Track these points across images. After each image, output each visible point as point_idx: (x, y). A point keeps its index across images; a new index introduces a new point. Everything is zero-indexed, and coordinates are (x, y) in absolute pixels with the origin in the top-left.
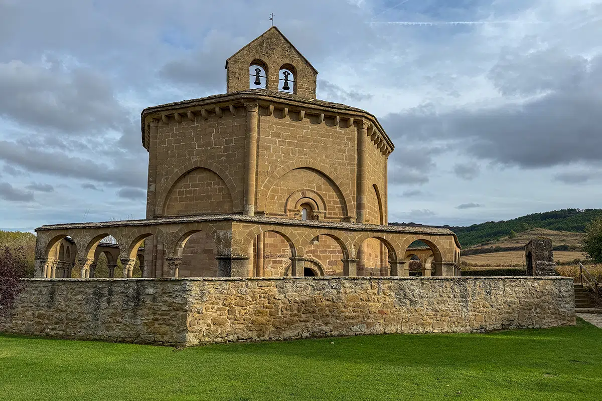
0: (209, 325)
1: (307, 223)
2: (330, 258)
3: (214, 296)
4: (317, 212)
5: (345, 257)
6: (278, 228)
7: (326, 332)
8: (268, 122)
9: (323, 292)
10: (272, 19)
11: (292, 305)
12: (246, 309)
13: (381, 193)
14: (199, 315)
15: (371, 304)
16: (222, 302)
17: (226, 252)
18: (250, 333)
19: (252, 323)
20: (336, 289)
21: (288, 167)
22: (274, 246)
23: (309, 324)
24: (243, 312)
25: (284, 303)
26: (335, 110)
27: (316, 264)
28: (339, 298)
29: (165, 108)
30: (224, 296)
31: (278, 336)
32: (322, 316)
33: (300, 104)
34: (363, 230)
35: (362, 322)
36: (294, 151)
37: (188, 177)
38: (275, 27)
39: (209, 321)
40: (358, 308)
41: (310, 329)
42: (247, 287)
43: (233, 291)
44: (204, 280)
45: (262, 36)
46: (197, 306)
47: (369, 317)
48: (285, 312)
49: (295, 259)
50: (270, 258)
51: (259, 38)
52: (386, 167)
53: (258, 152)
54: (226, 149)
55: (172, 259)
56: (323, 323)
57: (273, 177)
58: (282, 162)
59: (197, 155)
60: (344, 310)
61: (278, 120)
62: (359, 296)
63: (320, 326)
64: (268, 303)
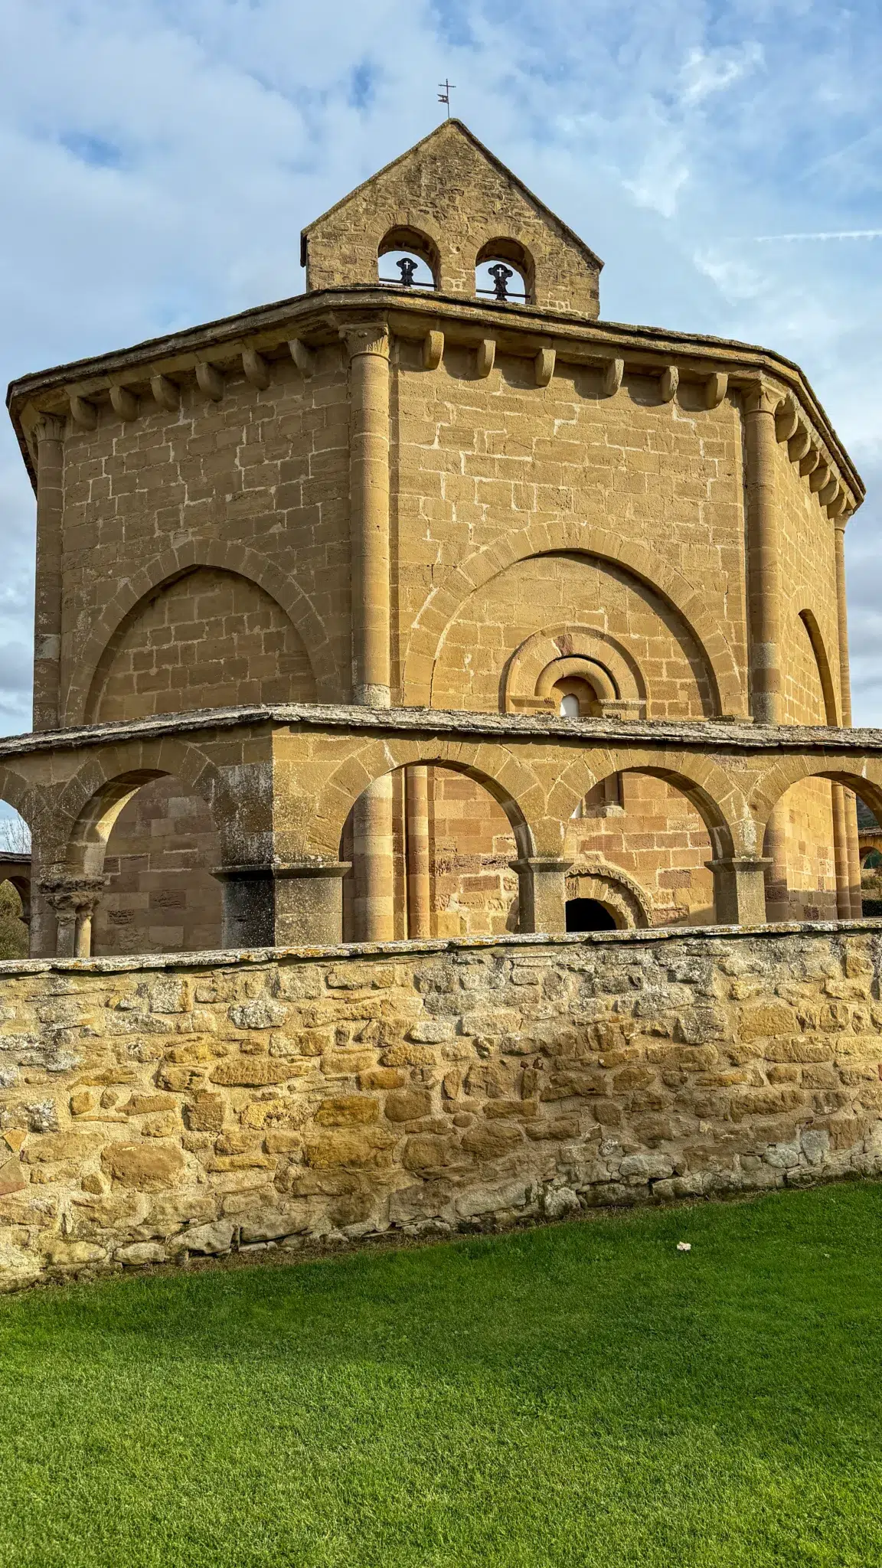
0: (91, 1185)
1: (569, 728)
2: (665, 862)
3: (109, 1044)
4: (614, 706)
5: (720, 853)
6: (455, 751)
7: (653, 1180)
8: (426, 391)
9: (632, 996)
10: (445, 99)
11: (494, 1063)
12: (272, 1096)
13: (830, 642)
14: (37, 1138)
15: (846, 1039)
16: (153, 1068)
17: (253, 848)
18: (296, 1211)
19: (305, 1162)
20: (688, 981)
21: (505, 549)
22: (467, 828)
23: (574, 1149)
24: (257, 1113)
25: (456, 1059)
26: (661, 345)
27: (617, 884)
28: (707, 1023)
29: (79, 371)
30: (161, 1041)
31: (430, 1212)
32: (634, 1108)
33: (536, 324)
34: (782, 749)
35: (810, 1121)
36: (524, 495)
37: (165, 603)
38: (456, 123)
39: (91, 1166)
40: (792, 1060)
41: (581, 1171)
42: (274, 995)
43: (207, 1016)
44: (55, 970)
45: (415, 151)
46: (29, 1096)
47: (839, 1100)
48: (461, 1098)
49: (528, 865)
50: (453, 869)
51: (404, 157)
52: (838, 559)
53: (394, 501)
54: (286, 497)
55: (59, 886)
56: (640, 1140)
57: (454, 586)
58: (484, 533)
59: (188, 524)
60: (730, 1073)
61: (461, 385)
62: (794, 1010)
63: (626, 1151)
64: (381, 1062)
